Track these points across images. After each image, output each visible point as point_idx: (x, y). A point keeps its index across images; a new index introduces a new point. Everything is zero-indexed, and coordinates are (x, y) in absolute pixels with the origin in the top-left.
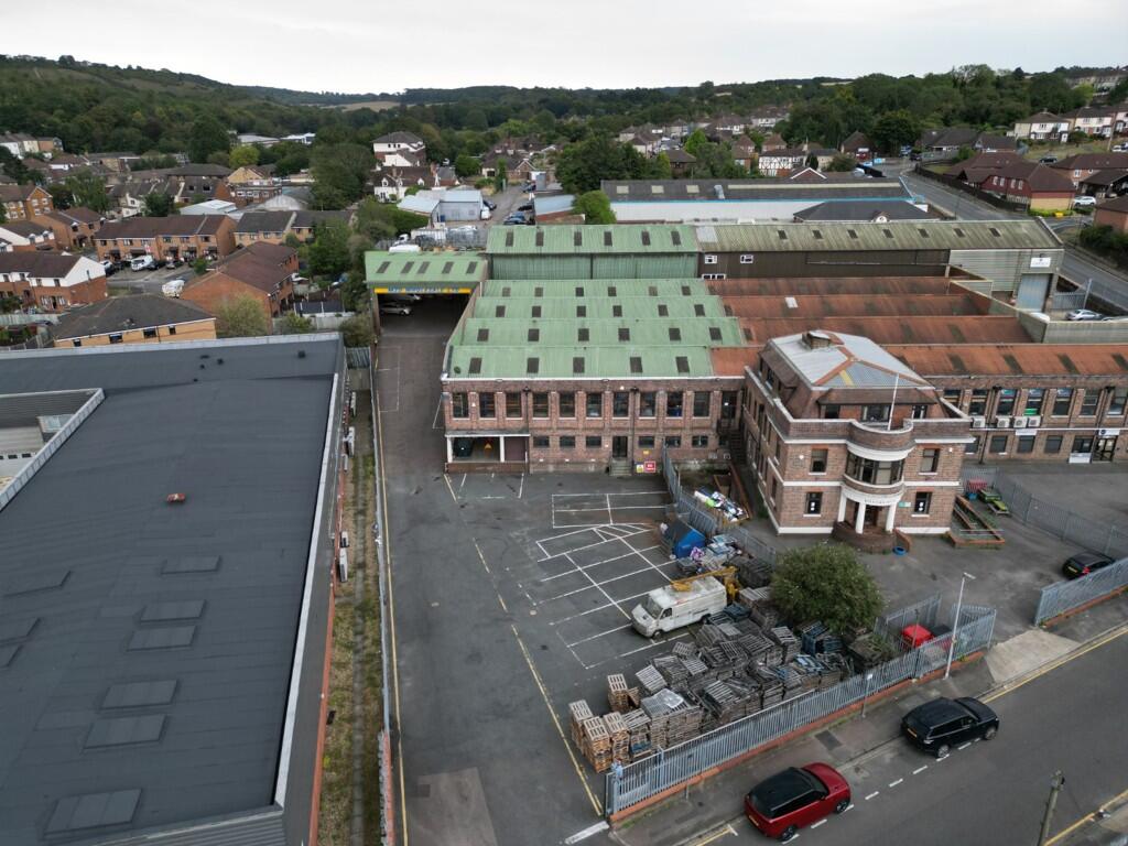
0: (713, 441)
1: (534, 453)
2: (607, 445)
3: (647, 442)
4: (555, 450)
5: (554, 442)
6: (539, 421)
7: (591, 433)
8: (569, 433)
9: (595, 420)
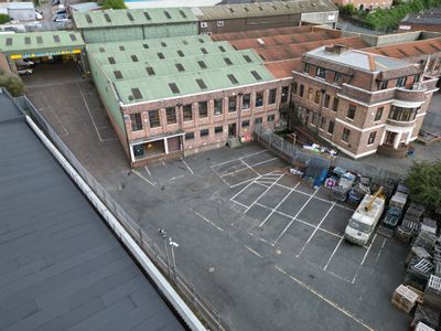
0: (277, 117)
1: (186, 144)
2: (226, 130)
3: (246, 124)
4: (198, 140)
5: (197, 135)
6: (187, 123)
7: (217, 125)
8: (205, 128)
9: (219, 117)
